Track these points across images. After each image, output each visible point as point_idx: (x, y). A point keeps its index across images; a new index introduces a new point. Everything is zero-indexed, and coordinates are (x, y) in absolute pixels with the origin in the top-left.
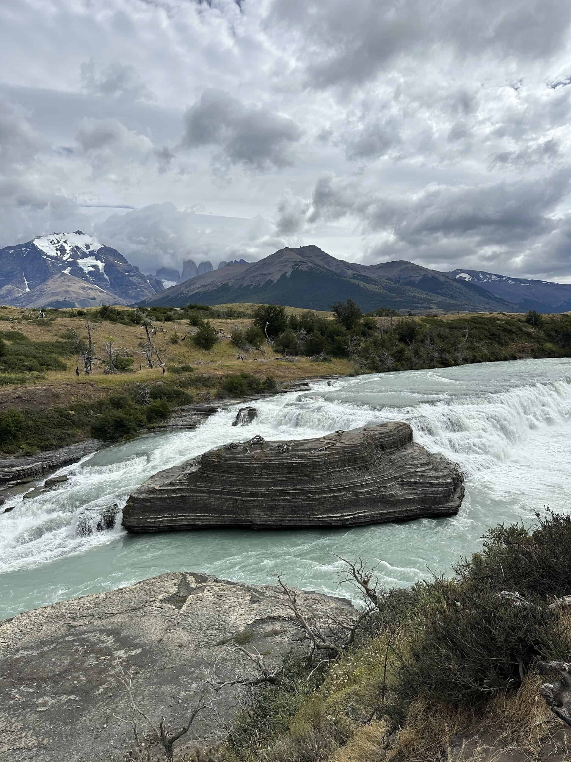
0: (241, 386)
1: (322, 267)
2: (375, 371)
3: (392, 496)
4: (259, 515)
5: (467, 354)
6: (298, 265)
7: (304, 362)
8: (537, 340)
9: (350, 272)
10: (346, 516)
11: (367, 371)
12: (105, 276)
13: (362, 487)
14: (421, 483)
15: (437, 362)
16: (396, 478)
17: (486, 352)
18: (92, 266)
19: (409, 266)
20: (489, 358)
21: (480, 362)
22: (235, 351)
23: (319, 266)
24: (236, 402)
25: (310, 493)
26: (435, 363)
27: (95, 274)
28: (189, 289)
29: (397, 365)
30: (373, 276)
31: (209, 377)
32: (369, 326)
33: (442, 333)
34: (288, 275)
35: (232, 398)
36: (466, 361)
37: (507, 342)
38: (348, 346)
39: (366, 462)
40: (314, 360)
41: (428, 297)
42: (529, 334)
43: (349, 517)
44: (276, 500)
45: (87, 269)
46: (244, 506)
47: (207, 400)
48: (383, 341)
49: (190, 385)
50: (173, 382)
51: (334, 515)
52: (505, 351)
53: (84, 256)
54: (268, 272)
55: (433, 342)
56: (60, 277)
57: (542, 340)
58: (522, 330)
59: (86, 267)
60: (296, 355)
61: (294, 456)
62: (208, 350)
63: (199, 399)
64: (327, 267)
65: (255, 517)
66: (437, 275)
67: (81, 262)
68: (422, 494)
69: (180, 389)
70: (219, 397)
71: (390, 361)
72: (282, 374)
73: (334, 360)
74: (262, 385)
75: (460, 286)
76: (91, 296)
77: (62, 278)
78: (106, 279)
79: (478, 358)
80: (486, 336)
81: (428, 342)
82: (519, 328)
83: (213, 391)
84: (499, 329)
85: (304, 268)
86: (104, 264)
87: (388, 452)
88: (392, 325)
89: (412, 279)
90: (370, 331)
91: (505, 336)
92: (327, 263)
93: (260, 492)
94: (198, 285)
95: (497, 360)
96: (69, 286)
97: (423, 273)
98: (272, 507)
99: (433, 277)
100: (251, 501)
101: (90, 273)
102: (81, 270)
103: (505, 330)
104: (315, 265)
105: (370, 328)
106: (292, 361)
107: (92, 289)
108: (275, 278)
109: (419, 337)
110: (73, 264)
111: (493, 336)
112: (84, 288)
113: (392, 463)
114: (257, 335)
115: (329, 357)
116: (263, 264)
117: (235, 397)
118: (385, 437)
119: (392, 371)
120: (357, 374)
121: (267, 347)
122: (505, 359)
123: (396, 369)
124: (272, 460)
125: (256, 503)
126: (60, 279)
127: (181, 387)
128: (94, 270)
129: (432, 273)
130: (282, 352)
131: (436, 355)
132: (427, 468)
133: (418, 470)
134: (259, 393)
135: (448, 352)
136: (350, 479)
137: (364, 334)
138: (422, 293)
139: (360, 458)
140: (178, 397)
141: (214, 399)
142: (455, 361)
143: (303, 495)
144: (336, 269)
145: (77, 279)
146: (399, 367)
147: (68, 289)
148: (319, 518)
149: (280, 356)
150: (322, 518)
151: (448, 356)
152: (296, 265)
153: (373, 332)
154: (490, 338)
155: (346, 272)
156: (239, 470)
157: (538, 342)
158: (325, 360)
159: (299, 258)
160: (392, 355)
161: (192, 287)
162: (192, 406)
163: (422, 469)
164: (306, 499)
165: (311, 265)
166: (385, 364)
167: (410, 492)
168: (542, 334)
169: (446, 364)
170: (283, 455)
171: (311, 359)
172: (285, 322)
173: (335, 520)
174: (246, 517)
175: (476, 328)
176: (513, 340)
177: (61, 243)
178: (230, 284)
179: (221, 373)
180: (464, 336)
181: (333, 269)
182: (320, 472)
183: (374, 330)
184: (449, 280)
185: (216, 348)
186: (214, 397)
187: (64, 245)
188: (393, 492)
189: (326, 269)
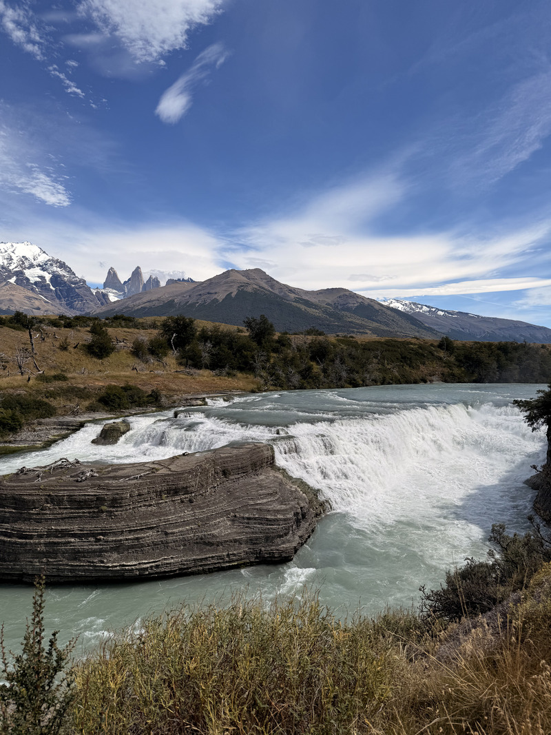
0: (119, 398)
1: (266, 290)
2: (279, 388)
3: (214, 536)
4: (32, 562)
5: (377, 375)
6: (243, 286)
7: (205, 375)
8: (448, 365)
9: (292, 296)
10: (145, 563)
11: (271, 388)
12: (51, 287)
13: (176, 525)
14: (255, 519)
15: (346, 381)
16: (227, 513)
17: (397, 374)
18: (38, 277)
19: (347, 293)
20: (399, 380)
21: (389, 383)
22: (133, 361)
23: (263, 288)
24: (110, 416)
25: (101, 534)
26: (342, 382)
27: (41, 284)
28: (134, 303)
29: (303, 384)
30: (313, 300)
31: (85, 388)
32: (283, 343)
33: (353, 353)
34: (233, 295)
35: (107, 411)
36: (375, 382)
37: (418, 366)
38: (255, 362)
39: (191, 493)
40: (216, 374)
41: (363, 323)
42: (440, 359)
43: (148, 565)
44: (55, 543)
45: (32, 280)
46: (13, 550)
47: (75, 413)
48: (293, 359)
49: (60, 396)
50: (38, 392)
51: (129, 564)
52: (415, 374)
53: (31, 266)
54: (213, 291)
55: (342, 361)
56: (5, 285)
57: (452, 365)
58: (433, 355)
59: (33, 277)
60: (200, 368)
61: (93, 486)
62: (102, 359)
63: (65, 411)
64: (271, 290)
65: (26, 565)
66: (372, 303)
67: (28, 273)
68: (253, 533)
69: (45, 400)
70: (91, 409)
71: (296, 379)
72: (176, 388)
73: (239, 375)
74: (145, 398)
75: (393, 314)
76: (36, 306)
77: (7, 287)
78: (51, 290)
79: (388, 380)
80: (397, 359)
81: (337, 361)
82: (430, 352)
83: (87, 403)
84: (410, 353)
85: (249, 289)
86: (51, 276)
87: (232, 480)
88: (305, 343)
89: (350, 305)
90: (283, 348)
91: (416, 359)
92: (272, 286)
93: (36, 532)
94: (145, 300)
95: (407, 382)
96: (13, 295)
97: (360, 300)
98: (49, 552)
99: (369, 305)
100: (21, 544)
101: (36, 283)
102: (28, 279)
103: (417, 354)
104: (260, 287)
105: (284, 345)
106: (192, 375)
107: (36, 299)
108: (221, 297)
109: (331, 356)
110: (19, 274)
111: (404, 359)
112: (29, 298)
113: (230, 493)
114: (160, 346)
115: (235, 372)
116: (210, 284)
117: (111, 411)
118: (231, 461)
119: (298, 389)
120: (260, 391)
121: (171, 359)
122: (416, 382)
123: (302, 387)
124: (61, 490)
125: (28, 547)
126: (4, 288)
127: (47, 397)
128: (40, 280)
129: (368, 301)
130: (186, 365)
131: (344, 374)
132: (272, 499)
133: (259, 502)
134: (140, 407)
135: (357, 372)
136: (164, 515)
137: (276, 350)
138: (358, 319)
139: (183, 488)
140: (38, 409)
141: (83, 412)
142: (363, 381)
143: (93, 537)
144: (279, 292)
145: (22, 288)
146: (305, 385)
147: (12, 297)
148: (109, 567)
149: (182, 368)
150: (112, 567)
151: (356, 376)
152: (241, 286)
153: (286, 349)
154: (401, 361)
155: (289, 296)
156: (16, 503)
157: (449, 367)
158: (229, 374)
159: (245, 279)
160: (300, 372)
161: (137, 302)
162: (53, 419)
163: (265, 501)
164: (96, 542)
165: (255, 286)
166: (291, 382)
167: (239, 531)
168: (452, 359)
169: (355, 385)
170: (79, 484)
171: (213, 373)
172: (193, 335)
173: (129, 570)
174: (14, 565)
175: (389, 350)
176: (424, 364)
177: (9, 252)
178: (176, 300)
179: (101, 384)
180: (376, 357)
181: (276, 292)
182: (121, 507)
183: (287, 348)
184: (383, 308)
185: (113, 357)
186: (84, 410)
187: (12, 254)
188: (215, 532)
189: (269, 291)
